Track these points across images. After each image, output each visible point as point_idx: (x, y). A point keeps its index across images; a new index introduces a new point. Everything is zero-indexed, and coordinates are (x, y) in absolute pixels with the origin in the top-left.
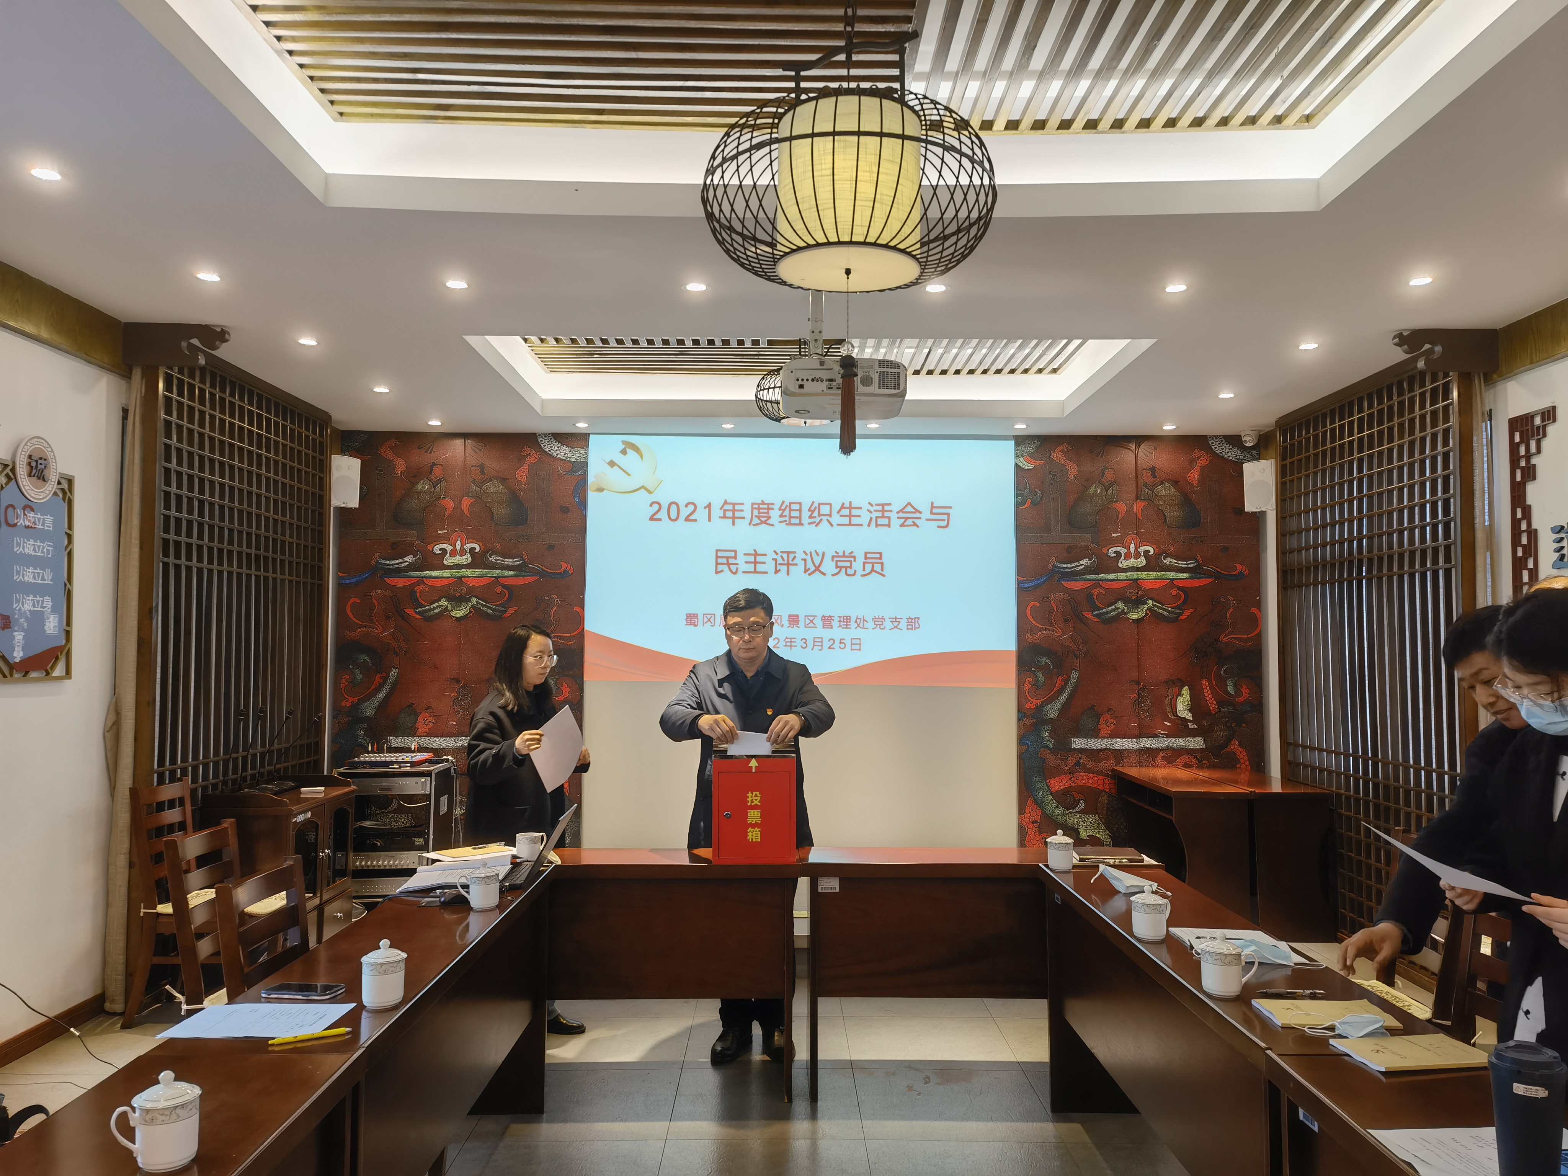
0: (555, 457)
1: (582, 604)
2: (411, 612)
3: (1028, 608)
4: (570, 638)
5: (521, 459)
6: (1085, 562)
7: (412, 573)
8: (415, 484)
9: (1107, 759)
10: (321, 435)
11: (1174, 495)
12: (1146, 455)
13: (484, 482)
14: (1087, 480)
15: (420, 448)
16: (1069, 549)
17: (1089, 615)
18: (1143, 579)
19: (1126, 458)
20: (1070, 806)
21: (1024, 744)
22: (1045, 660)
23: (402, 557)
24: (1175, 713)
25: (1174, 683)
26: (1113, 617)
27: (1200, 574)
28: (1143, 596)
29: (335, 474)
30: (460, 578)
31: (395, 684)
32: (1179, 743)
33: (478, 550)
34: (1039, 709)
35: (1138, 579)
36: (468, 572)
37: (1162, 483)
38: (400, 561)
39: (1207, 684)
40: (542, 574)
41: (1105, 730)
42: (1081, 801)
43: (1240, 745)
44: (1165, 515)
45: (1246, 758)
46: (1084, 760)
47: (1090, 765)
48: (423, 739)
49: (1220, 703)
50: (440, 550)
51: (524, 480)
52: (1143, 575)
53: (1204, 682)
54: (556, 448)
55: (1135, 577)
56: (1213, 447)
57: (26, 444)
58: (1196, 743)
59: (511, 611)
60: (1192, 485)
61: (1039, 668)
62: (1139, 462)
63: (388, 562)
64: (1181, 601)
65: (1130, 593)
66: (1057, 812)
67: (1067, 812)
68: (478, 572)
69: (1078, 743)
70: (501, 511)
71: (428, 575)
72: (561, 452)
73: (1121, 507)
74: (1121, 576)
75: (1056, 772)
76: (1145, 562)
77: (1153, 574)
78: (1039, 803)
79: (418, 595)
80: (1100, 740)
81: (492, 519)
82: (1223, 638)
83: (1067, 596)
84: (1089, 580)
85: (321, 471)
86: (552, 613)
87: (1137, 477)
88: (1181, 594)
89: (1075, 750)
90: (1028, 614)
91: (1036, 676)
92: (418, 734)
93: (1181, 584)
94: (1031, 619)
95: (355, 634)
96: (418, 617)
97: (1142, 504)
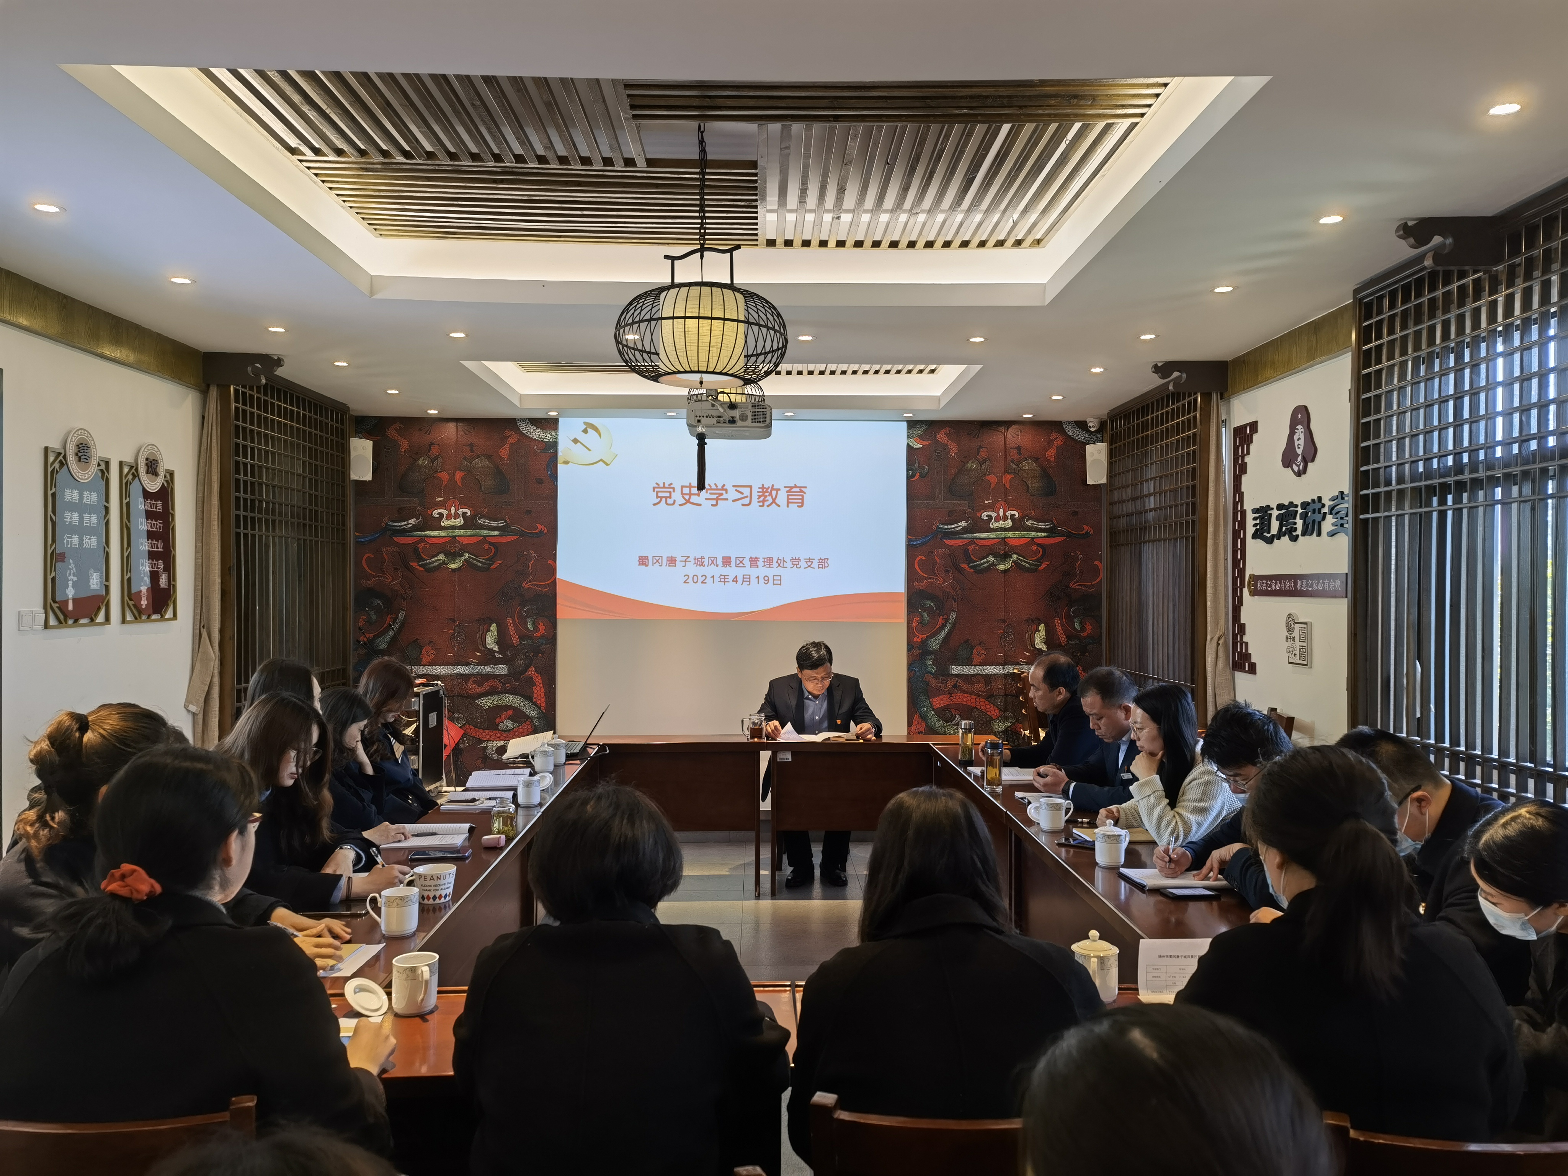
0: (531, 438)
1: (554, 557)
2: (414, 564)
3: (916, 562)
4: (545, 586)
5: (504, 440)
6: (962, 524)
7: (415, 533)
8: (416, 460)
9: (978, 682)
10: (342, 424)
11: (1035, 470)
12: (1013, 436)
13: (473, 458)
14: (965, 457)
15: (420, 430)
16: (950, 513)
17: (964, 566)
18: (1010, 538)
19: (997, 439)
20: (948, 720)
21: (912, 670)
22: (930, 603)
23: (407, 520)
24: (1033, 645)
25: (1033, 621)
26: (985, 568)
27: (1055, 533)
29: (353, 454)
30: (455, 537)
31: (402, 624)
33: (469, 514)
34: (924, 642)
35: (1005, 538)
36: (462, 532)
37: (1026, 459)
38: (406, 523)
39: (1059, 622)
40: (522, 534)
41: (977, 660)
42: (958, 716)
44: (1028, 486)
46: (960, 683)
47: (965, 687)
48: (426, 668)
49: (1069, 637)
50: (438, 514)
51: (506, 457)
52: (1010, 534)
53: (1057, 620)
54: (532, 430)
55: (1003, 536)
56: (1067, 431)
57: (144, 451)
59: (497, 564)
60: (1049, 461)
61: (924, 609)
62: (1008, 442)
63: (396, 524)
64: (1039, 556)
65: (999, 549)
66: (938, 724)
67: (946, 725)
68: (469, 532)
69: (955, 670)
70: (487, 482)
71: (428, 535)
72: (537, 434)
73: (993, 479)
74: (992, 535)
75: (938, 692)
76: (1011, 524)
77: (1018, 533)
78: (924, 718)
79: (420, 551)
80: (973, 667)
81: (481, 489)
82: (1073, 585)
83: (947, 552)
84: (966, 538)
85: (343, 453)
86: (530, 566)
87: (1006, 455)
88: (1040, 550)
89: (953, 674)
90: (916, 565)
91: (922, 616)
92: (422, 663)
93: (1040, 541)
94: (919, 571)
95: (371, 583)
96: (422, 569)
97: (1009, 477)
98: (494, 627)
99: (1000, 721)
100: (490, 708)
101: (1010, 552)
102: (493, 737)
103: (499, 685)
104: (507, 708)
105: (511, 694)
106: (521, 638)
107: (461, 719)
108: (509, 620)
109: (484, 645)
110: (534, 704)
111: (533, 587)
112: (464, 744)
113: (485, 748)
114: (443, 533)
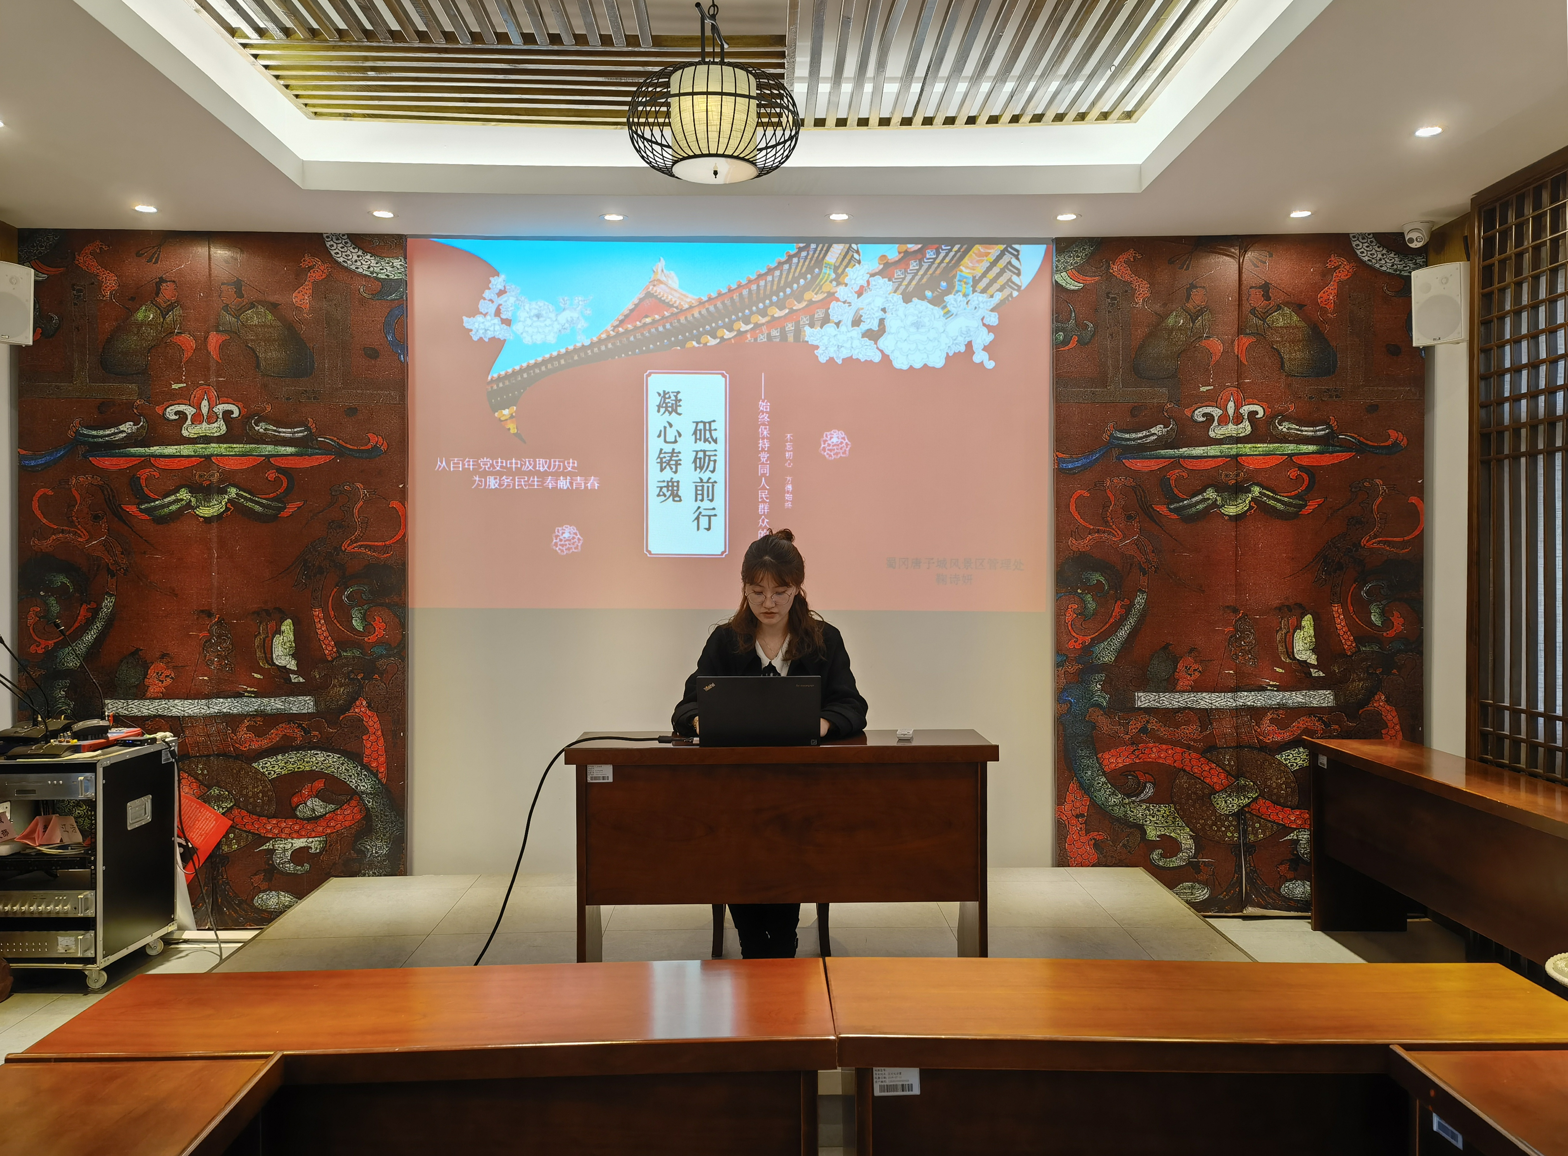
0: (354, 272)
1: (403, 496)
2: (132, 509)
3: (1073, 501)
4: (386, 549)
5: (301, 274)
6: (1158, 430)
7: (133, 450)
9: (1187, 723)
11: (1296, 327)
12: (1256, 265)
13: (241, 310)
15: (139, 253)
16: (1134, 411)
17: (1162, 509)
18: (1246, 455)
19: (1225, 270)
20: (1131, 792)
21: (1065, 702)
22: (1097, 577)
23: (116, 425)
24: (1290, 654)
25: (1290, 610)
26: (1199, 512)
27: (1333, 446)
28: (1246, 480)
30: (209, 457)
31: (110, 622)
32: (1297, 698)
33: (236, 414)
34: (1087, 650)
35: (1238, 455)
36: (222, 449)
37: (1279, 308)
38: (113, 430)
39: (1340, 610)
40: (340, 452)
41: (1185, 681)
42: (1148, 785)
43: (1387, 701)
44: (1282, 358)
45: (1396, 720)
46: (1154, 724)
47: (1163, 732)
48: (156, 703)
49: (1360, 640)
50: (176, 413)
51: (305, 307)
52: (1247, 448)
53: (1336, 608)
54: (355, 257)
55: (1234, 452)
56: (1358, 252)
58: (1323, 698)
59: (291, 508)
60: (1324, 311)
61: (1088, 589)
62: (1244, 276)
63: (94, 433)
64: (1304, 487)
65: (1226, 476)
66: (1113, 800)
67: (1127, 801)
68: (238, 448)
70: (270, 355)
71: (157, 452)
72: (364, 263)
73: (1216, 345)
74: (1213, 450)
75: (1112, 742)
76: (1249, 429)
77: (1262, 447)
78: (1086, 789)
79: (144, 485)
80: (1177, 695)
81: (258, 366)
82: (1367, 542)
83: (1130, 482)
84: (1163, 457)
86: (356, 511)
87: (1240, 300)
88: (1305, 476)
89: (1140, 709)
90: (1073, 508)
91: (1083, 601)
92: (148, 694)
93: (1305, 462)
94: (1077, 517)
95: (47, 544)
96: (145, 516)
97: (1246, 341)
98: (287, 626)
99: (1230, 795)
100: (280, 777)
101: (1247, 481)
102: (287, 831)
103: (299, 733)
104: (312, 776)
105: (322, 749)
106: (341, 644)
107: (226, 799)
108: (317, 612)
109: (270, 660)
110: (365, 767)
111: (363, 550)
112: (230, 846)
113: (272, 851)
114: (186, 450)
